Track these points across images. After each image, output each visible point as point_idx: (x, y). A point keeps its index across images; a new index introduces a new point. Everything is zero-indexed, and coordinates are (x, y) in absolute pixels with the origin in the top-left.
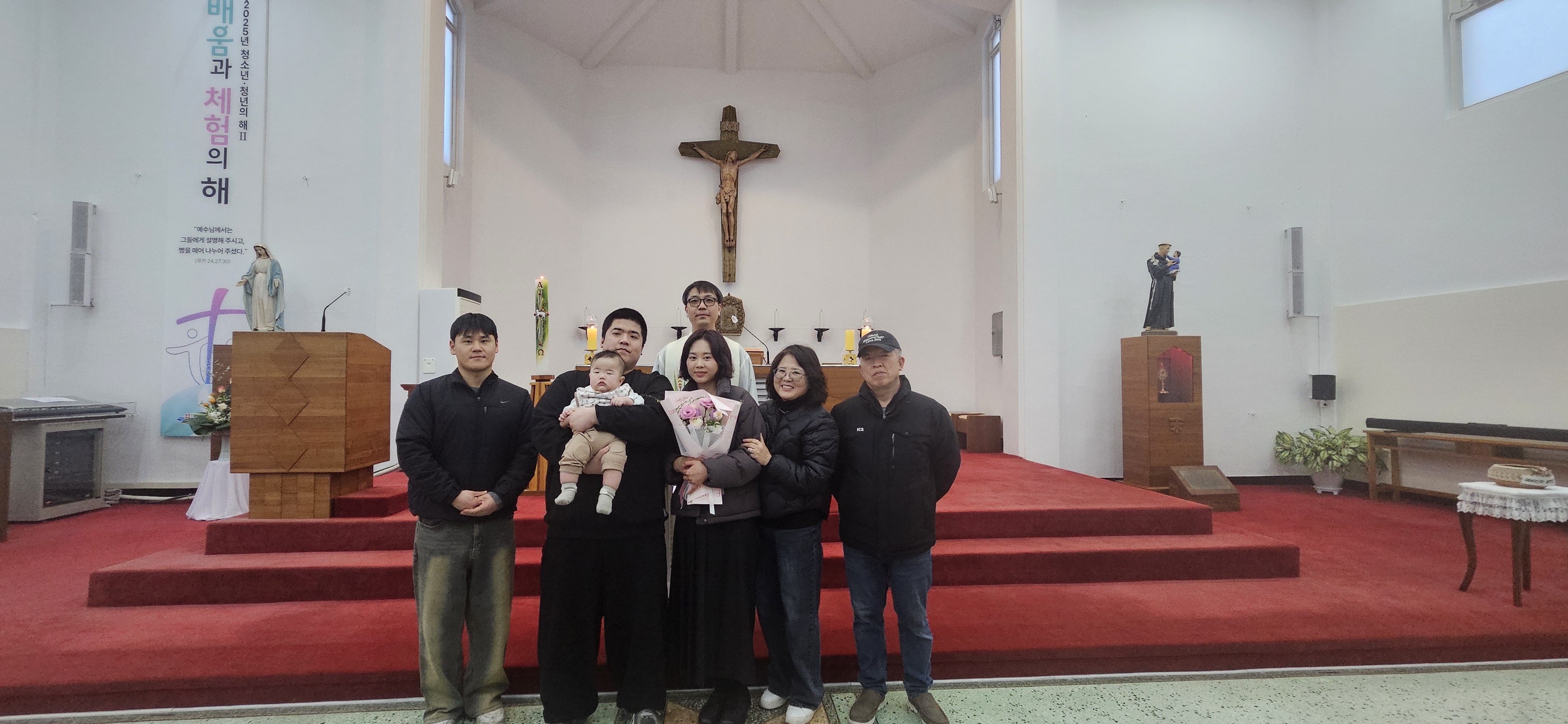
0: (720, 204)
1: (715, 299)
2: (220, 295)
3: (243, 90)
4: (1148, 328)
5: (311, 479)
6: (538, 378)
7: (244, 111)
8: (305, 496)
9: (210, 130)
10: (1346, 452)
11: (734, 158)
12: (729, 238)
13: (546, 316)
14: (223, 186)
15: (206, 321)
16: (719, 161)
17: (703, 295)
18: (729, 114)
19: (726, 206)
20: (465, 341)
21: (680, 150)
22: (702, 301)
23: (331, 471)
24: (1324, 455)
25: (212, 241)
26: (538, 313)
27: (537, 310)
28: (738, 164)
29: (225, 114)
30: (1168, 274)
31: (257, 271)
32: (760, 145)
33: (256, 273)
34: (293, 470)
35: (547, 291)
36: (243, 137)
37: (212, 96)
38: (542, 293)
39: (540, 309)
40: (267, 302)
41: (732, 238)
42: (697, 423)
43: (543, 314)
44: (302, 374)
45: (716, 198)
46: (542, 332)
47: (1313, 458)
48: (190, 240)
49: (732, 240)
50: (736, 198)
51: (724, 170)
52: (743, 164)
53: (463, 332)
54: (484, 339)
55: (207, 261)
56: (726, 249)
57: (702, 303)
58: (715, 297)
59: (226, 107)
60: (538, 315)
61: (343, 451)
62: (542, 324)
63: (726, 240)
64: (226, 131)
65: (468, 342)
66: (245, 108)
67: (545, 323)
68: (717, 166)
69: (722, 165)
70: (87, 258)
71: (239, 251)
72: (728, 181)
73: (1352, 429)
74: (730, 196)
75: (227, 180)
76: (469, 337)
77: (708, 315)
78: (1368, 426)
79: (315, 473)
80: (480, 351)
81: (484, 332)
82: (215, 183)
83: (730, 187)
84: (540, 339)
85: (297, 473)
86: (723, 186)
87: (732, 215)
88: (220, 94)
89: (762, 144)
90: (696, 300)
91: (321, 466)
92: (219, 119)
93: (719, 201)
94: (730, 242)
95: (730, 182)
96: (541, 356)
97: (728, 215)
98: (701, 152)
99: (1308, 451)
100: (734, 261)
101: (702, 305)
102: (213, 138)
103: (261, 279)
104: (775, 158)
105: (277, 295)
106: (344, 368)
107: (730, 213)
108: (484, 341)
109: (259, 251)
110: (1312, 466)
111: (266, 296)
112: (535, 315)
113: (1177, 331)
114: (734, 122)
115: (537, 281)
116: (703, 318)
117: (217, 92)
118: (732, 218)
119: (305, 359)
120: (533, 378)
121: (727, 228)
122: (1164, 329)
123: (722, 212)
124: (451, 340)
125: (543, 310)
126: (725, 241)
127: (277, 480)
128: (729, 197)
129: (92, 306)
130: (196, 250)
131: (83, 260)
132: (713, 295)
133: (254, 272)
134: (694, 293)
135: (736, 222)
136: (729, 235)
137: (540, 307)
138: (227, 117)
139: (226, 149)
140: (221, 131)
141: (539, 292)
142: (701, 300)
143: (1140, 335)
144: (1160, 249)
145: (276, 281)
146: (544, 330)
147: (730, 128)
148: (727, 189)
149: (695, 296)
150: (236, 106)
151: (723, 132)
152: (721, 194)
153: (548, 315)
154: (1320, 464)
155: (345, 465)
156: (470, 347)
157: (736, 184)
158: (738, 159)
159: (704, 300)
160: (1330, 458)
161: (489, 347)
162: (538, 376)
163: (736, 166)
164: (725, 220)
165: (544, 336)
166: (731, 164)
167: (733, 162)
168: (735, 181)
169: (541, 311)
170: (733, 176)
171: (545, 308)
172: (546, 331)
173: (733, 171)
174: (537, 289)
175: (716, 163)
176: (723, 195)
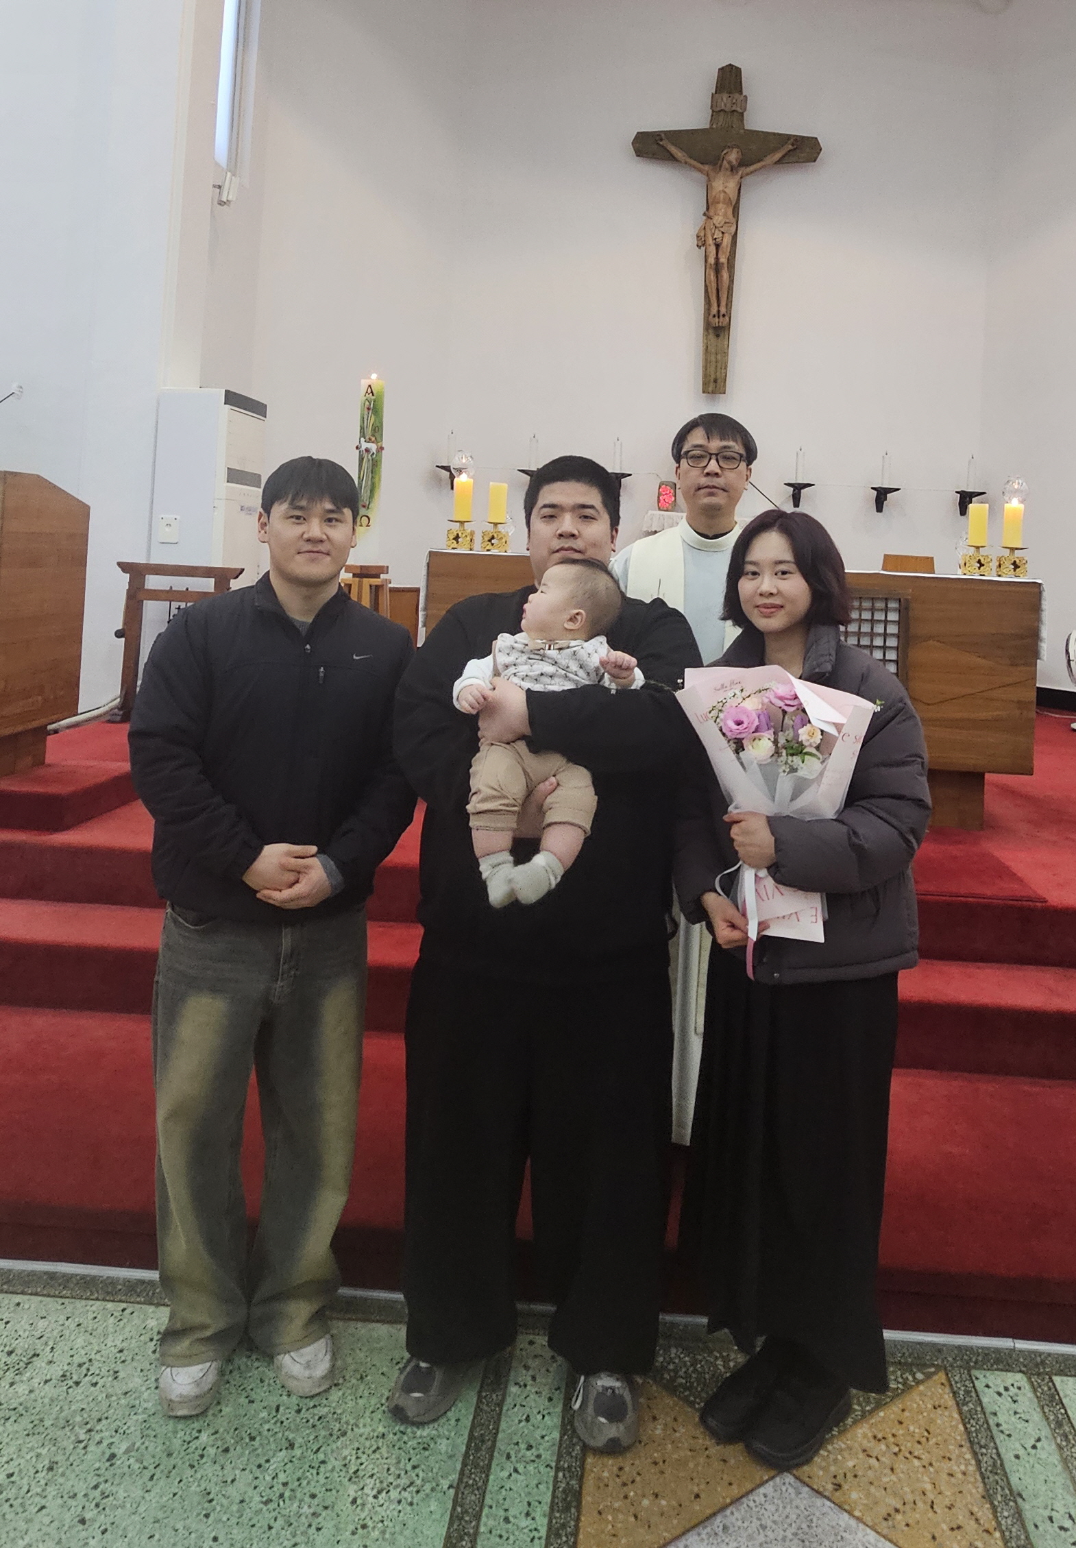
0: (703, 248)
1: (741, 456)
6: (358, 571)
11: (734, 162)
12: (719, 311)
16: (706, 168)
17: (715, 444)
18: (730, 79)
19: (715, 251)
20: (292, 517)
21: (634, 147)
22: (714, 457)
26: (364, 445)
27: (362, 439)
28: (740, 173)
32: (783, 139)
35: (382, 403)
38: (373, 407)
39: (367, 438)
41: (723, 310)
42: (761, 748)
43: (373, 447)
45: (698, 237)
46: (369, 483)
49: (724, 316)
50: (735, 236)
51: (715, 184)
52: (752, 172)
53: (290, 497)
54: (332, 516)
56: (711, 331)
57: (713, 462)
58: (742, 451)
60: (363, 448)
63: (712, 314)
65: (298, 518)
68: (703, 178)
69: (712, 174)
72: (720, 206)
74: (723, 233)
76: (301, 508)
77: (723, 490)
80: (322, 541)
81: (334, 500)
83: (725, 215)
86: (711, 213)
87: (726, 269)
89: (789, 137)
90: (703, 455)
93: (702, 242)
94: (719, 317)
95: (725, 206)
97: (717, 268)
98: (673, 150)
100: (726, 354)
101: (713, 466)
104: (813, 164)
107: (723, 264)
108: (330, 520)
112: (357, 448)
114: (737, 95)
115: (364, 383)
116: (711, 494)
118: (725, 274)
121: (714, 292)
123: (706, 261)
124: (261, 510)
126: (711, 317)
128: (721, 235)
132: (738, 447)
134: (697, 438)
135: (732, 281)
136: (719, 306)
137: (369, 432)
141: (367, 403)
142: (711, 454)
146: (372, 477)
147: (729, 105)
148: (718, 220)
149: (701, 446)
151: (716, 112)
152: (707, 229)
153: (382, 448)
156: (299, 530)
157: (737, 210)
158: (743, 163)
159: (717, 455)
161: (338, 533)
162: (357, 567)
163: (737, 177)
164: (712, 277)
165: (372, 491)
166: (729, 173)
167: (733, 169)
168: (733, 204)
169: (370, 441)
170: (731, 196)
171: (376, 435)
172: (376, 480)
173: (731, 185)
174: (365, 398)
175: (700, 171)
176: (710, 232)
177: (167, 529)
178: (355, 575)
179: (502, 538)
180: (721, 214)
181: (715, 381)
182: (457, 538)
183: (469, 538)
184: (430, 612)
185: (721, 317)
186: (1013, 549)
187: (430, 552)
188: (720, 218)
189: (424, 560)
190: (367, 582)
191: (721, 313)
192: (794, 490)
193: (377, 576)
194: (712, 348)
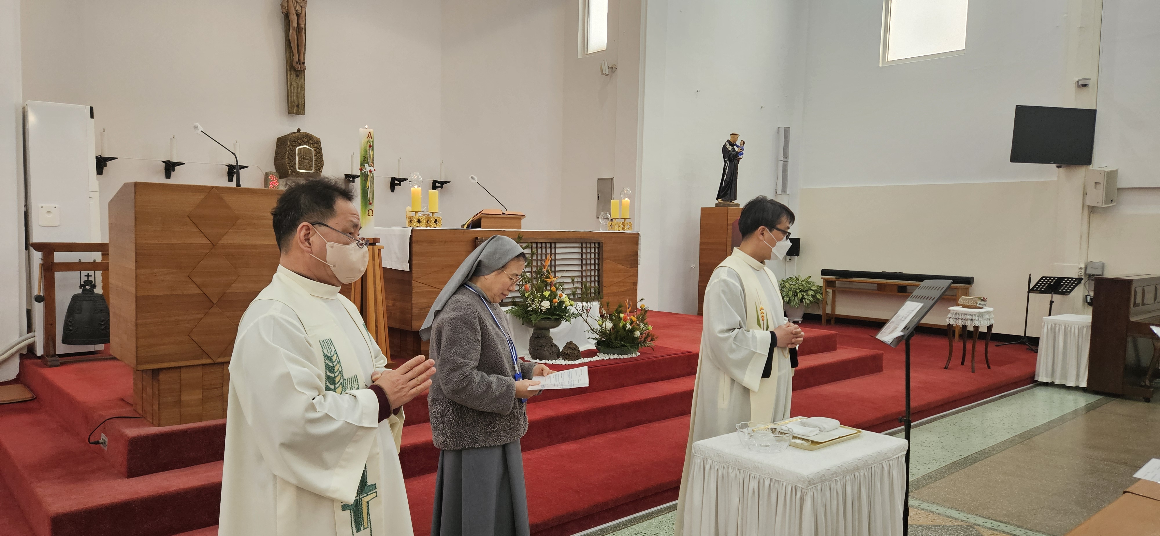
4: (720, 200)
10: (811, 293)
19: (297, 19)
24: (800, 296)
30: (737, 158)
34: (218, 361)
39: (370, 164)
41: (302, 60)
47: (793, 298)
56: (293, 73)
73: (811, 276)
78: (822, 275)
87: (304, 32)
93: (285, 10)
97: (298, 30)
99: (791, 293)
107: (302, 28)
110: (793, 304)
113: (739, 203)
118: (303, 35)
121: (295, 46)
122: (731, 202)
127: (197, 373)
136: (299, 56)
141: (369, 143)
143: (714, 206)
144: (731, 137)
152: (291, 3)
154: (797, 302)
160: (803, 298)
164: (295, 37)
176: (294, 5)
177: (48, 216)
181: (298, 106)
182: (418, 221)
184: (414, 262)
185: (300, 64)
186: (625, 219)
194: (294, 84)
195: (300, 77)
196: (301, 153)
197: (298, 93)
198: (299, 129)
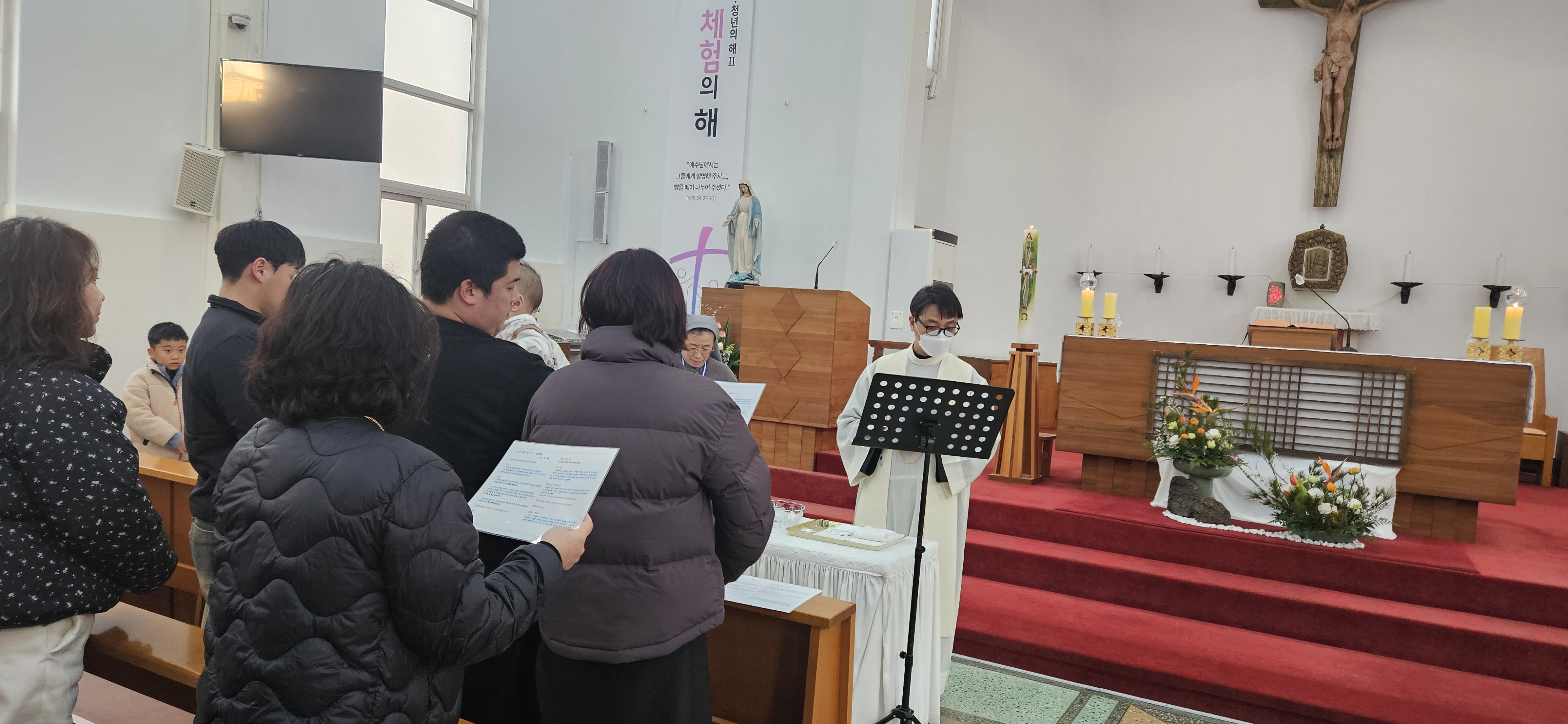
0: (1320, 82)
2: (706, 232)
3: (734, 9)
5: (799, 432)
6: (1020, 347)
7: (734, 33)
8: (794, 447)
9: (704, 57)
11: (1354, 4)
12: (1333, 136)
13: (1033, 273)
14: (713, 118)
15: (694, 258)
16: (1327, 10)
19: (1331, 84)
23: (816, 426)
25: (701, 177)
26: (1025, 271)
27: (1024, 267)
28: (1360, 12)
29: (718, 38)
31: (740, 210)
33: (739, 212)
34: (784, 421)
35: (1037, 244)
36: (732, 63)
37: (708, 20)
38: (1031, 247)
39: (1027, 266)
40: (747, 243)
41: (1337, 134)
43: (1030, 271)
44: (798, 329)
45: (1316, 72)
46: (1028, 293)
48: (683, 176)
49: (1337, 139)
50: (1352, 69)
51: (1334, 24)
52: (1372, 10)
55: (696, 198)
56: (1325, 154)
59: (718, 33)
60: (1024, 272)
61: (828, 407)
62: (1028, 283)
63: (1326, 136)
64: (718, 57)
66: (735, 29)
67: (1032, 282)
69: (1332, 16)
70: (606, 195)
71: (723, 187)
72: (1339, 43)
74: (1340, 67)
75: (716, 110)
79: (803, 426)
82: (706, 114)
83: (1343, 52)
84: (1025, 300)
85: (788, 424)
86: (1329, 50)
87: (1342, 98)
88: (714, 17)
91: (809, 421)
92: (712, 45)
93: (1319, 76)
94: (1332, 141)
95: (1343, 43)
96: (1024, 321)
97: (1333, 98)
100: (1338, 172)
102: (707, 64)
103: (743, 219)
105: (756, 235)
106: (833, 326)
107: (1338, 94)
109: (743, 189)
111: (747, 236)
112: (1021, 272)
115: (1026, 232)
117: (712, 15)
118: (1340, 103)
119: (800, 315)
120: (1013, 345)
121: (1329, 119)
123: (1323, 93)
125: (1031, 266)
126: (1325, 140)
127: (772, 428)
128: (1337, 69)
129: (607, 243)
130: (688, 187)
131: (603, 199)
133: (737, 211)
135: (1347, 108)
136: (1333, 130)
137: (1028, 262)
138: (719, 42)
139: (716, 77)
140: (713, 58)
141: (1027, 244)
145: (756, 221)
146: (1030, 290)
148: (1336, 56)
150: (727, 27)
152: (1325, 65)
153: (1036, 272)
155: (829, 421)
157: (1355, 45)
158: (1362, 4)
162: (1019, 344)
163: (1357, 17)
164: (1328, 107)
165: (1029, 298)
166: (1348, 13)
167: (1352, 10)
168: (1352, 40)
169: (1029, 268)
170: (1350, 34)
171: (1033, 264)
172: (1032, 292)
173: (1350, 25)
174: (1026, 241)
175: (1321, 14)
176: (1328, 67)
177: (896, 320)
178: (1017, 350)
179: (1112, 328)
180: (1341, 50)
181: (1327, 196)
182: (1082, 328)
183: (1090, 328)
184: (1063, 373)
185: (1335, 141)
186: (1511, 341)
187: (1065, 336)
188: (1338, 54)
189: (1061, 341)
190: (1025, 354)
191: (1335, 137)
192: (1402, 289)
193: (1031, 350)
194: (1325, 168)
195: (1335, 157)
196: (1311, 257)
197: (1329, 179)
198: (1323, 225)
